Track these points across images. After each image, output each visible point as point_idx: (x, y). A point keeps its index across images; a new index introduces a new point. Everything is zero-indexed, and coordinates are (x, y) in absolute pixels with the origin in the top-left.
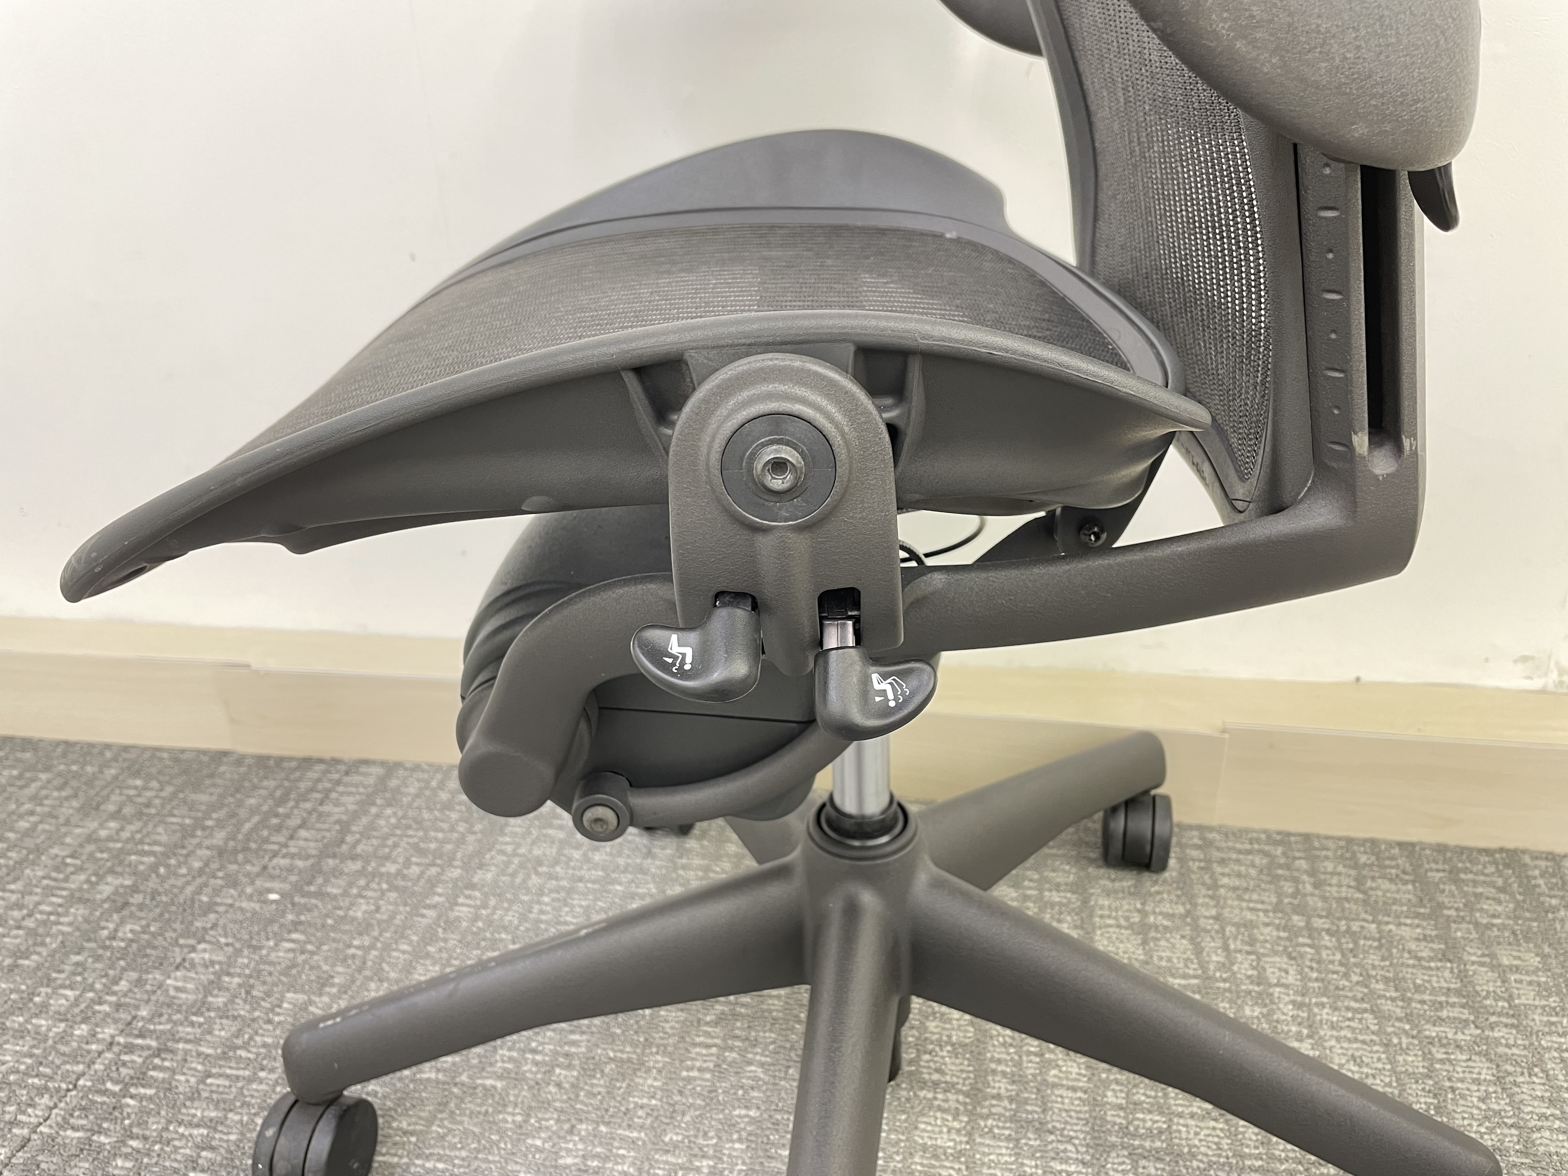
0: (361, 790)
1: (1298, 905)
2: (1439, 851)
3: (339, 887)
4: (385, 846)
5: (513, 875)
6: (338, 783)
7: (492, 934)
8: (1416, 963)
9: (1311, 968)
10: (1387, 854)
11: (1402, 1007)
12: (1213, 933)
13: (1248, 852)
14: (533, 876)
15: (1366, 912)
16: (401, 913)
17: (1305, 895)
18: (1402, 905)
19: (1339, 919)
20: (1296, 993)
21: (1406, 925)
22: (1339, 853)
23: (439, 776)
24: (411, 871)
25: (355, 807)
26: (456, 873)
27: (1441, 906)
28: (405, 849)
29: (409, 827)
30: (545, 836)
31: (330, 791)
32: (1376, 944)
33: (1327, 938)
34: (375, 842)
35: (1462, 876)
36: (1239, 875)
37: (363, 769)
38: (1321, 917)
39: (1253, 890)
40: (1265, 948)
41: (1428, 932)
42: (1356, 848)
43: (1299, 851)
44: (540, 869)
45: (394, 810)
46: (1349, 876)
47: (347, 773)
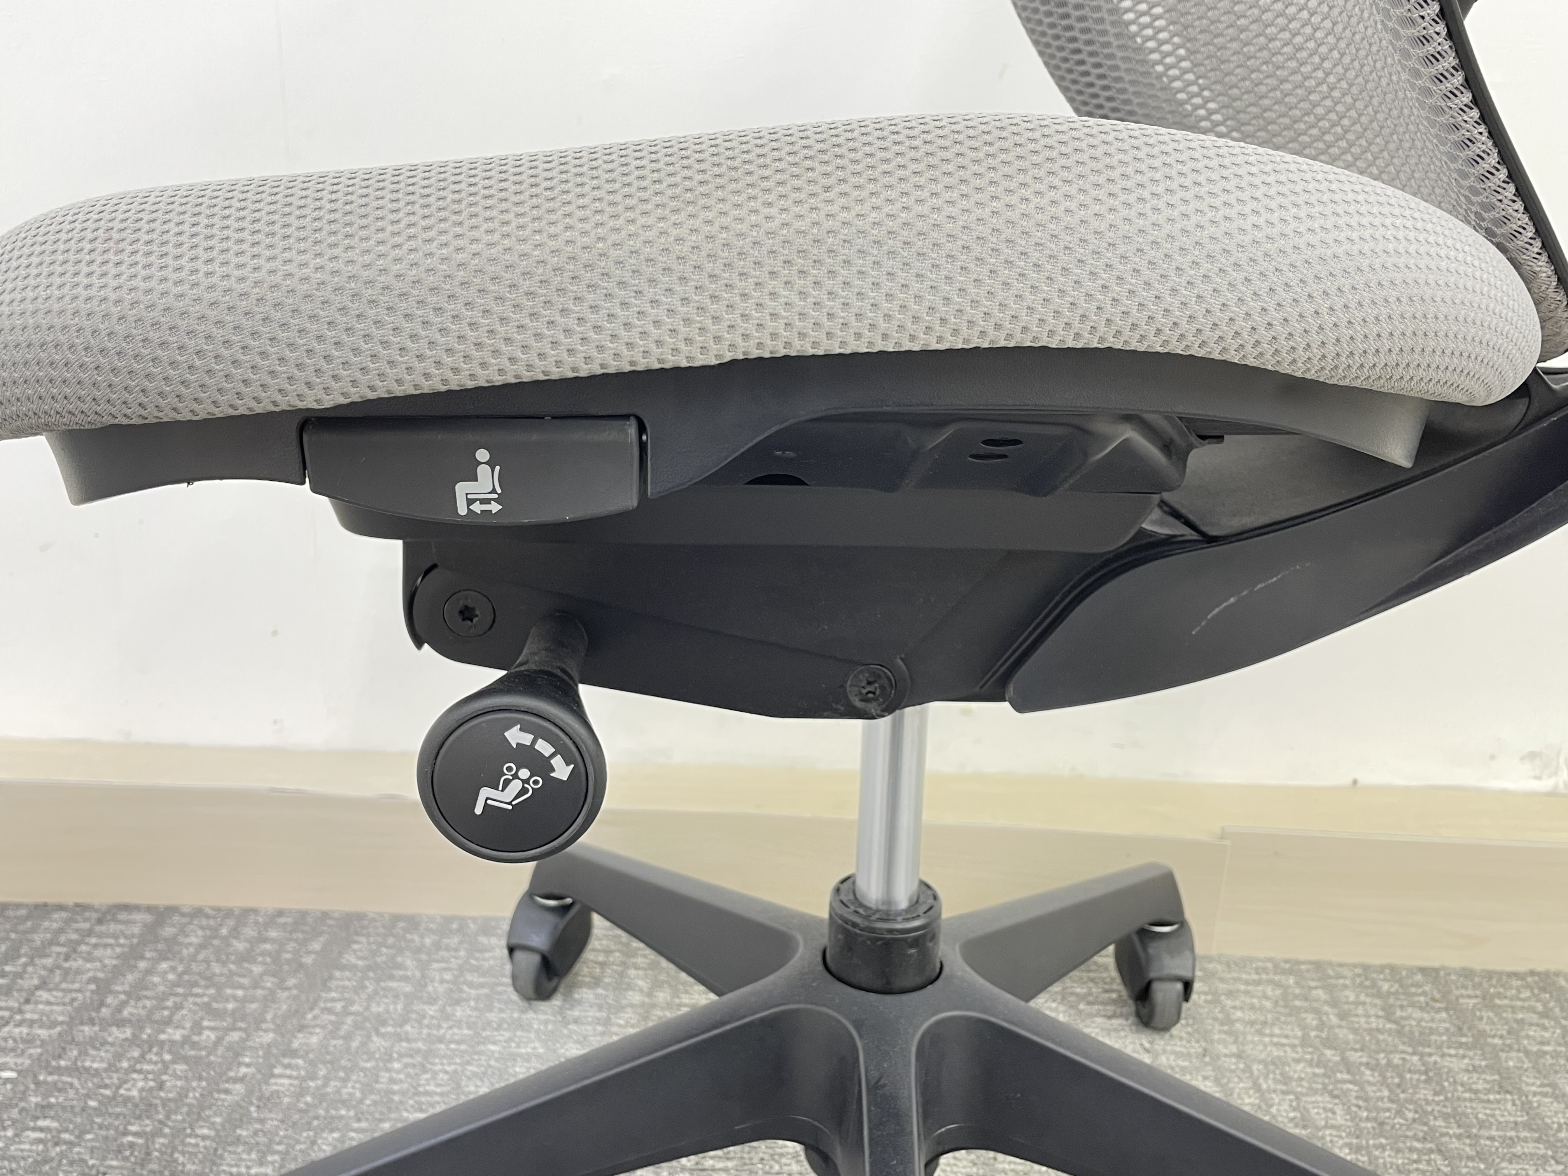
0: (122, 941)
1: (1328, 1038)
2: (1466, 977)
3: (102, 1060)
4: (164, 1008)
5: (348, 1038)
6: (90, 933)
7: (327, 1111)
8: (1473, 1096)
9: (1359, 1107)
10: (1410, 981)
11: (1470, 1145)
12: (1239, 1073)
13: (1258, 983)
14: (375, 1039)
15: (1404, 1043)
16: (194, 1089)
17: (1331, 1028)
18: (1441, 1035)
19: (1377, 1052)
20: (1349, 1135)
21: (1450, 1056)
22: (1358, 980)
23: (231, 923)
24: (204, 1037)
25: (114, 962)
26: (269, 1037)
27: (1482, 1034)
28: (190, 1010)
29: (196, 984)
30: (384, 989)
31: (79, 943)
32: (1423, 1077)
33: (1368, 1072)
34: (148, 1003)
35: (1497, 1001)
36: (1252, 1008)
37: (122, 916)
38: (1356, 1050)
39: (1273, 1024)
40: (1302, 1086)
41: (1477, 1063)
42: (1374, 975)
43: (1313, 980)
44: (383, 1030)
45: (170, 963)
46: (1375, 1005)
47: (100, 921)
